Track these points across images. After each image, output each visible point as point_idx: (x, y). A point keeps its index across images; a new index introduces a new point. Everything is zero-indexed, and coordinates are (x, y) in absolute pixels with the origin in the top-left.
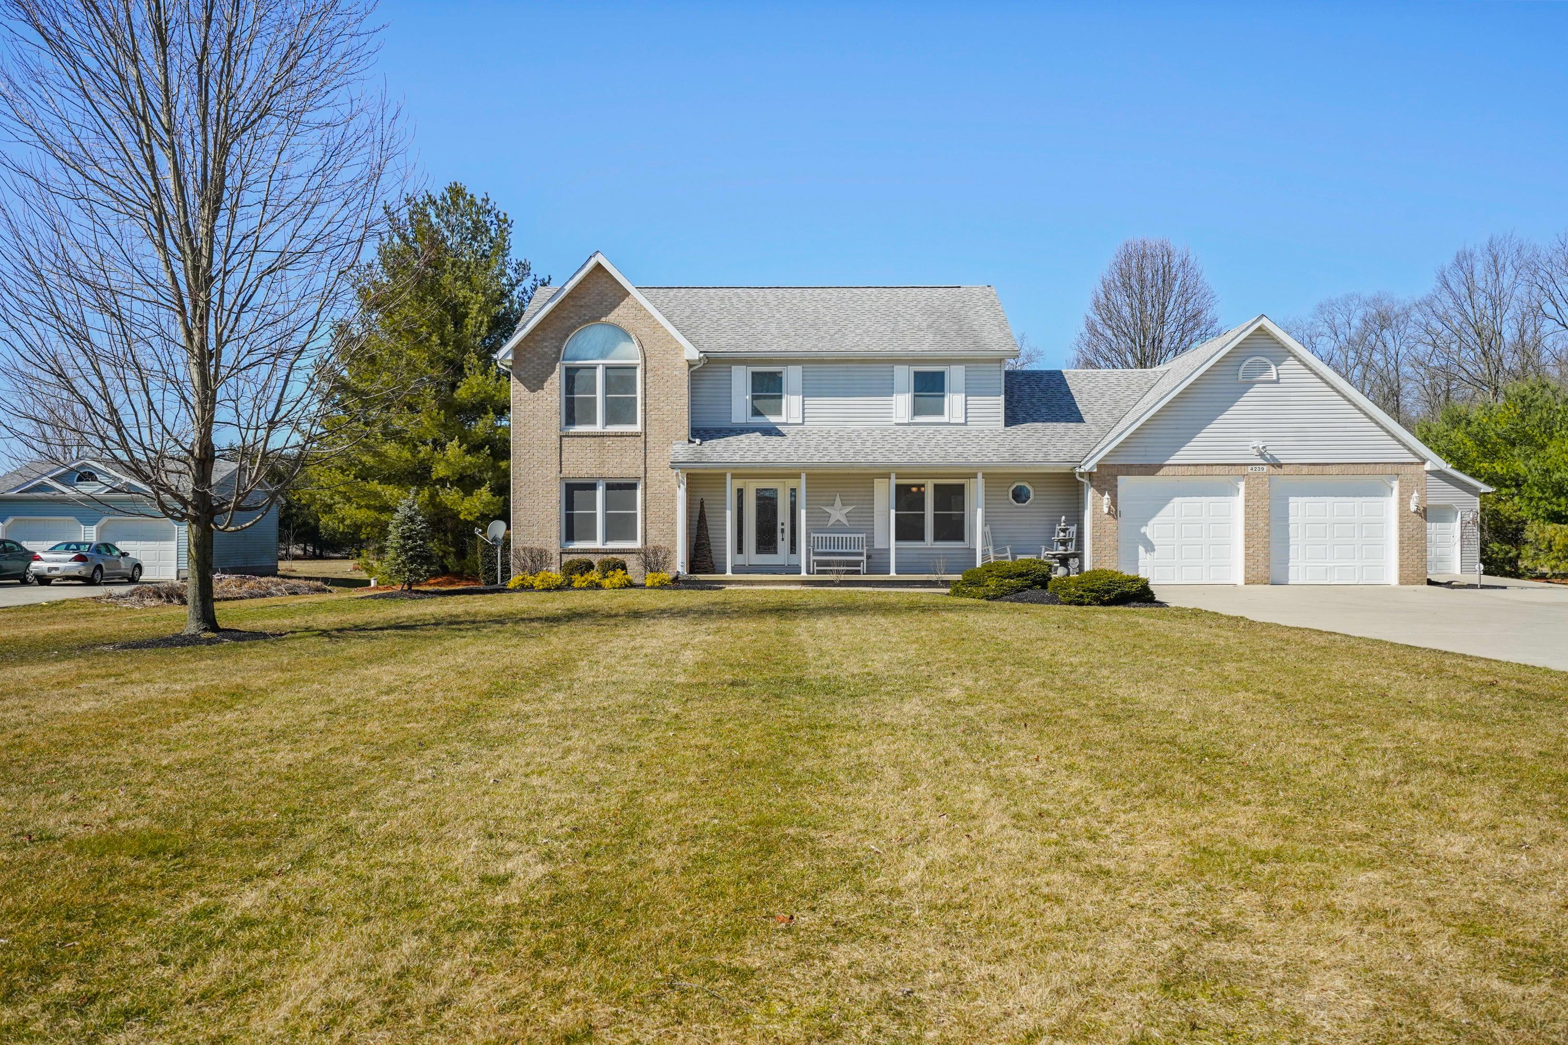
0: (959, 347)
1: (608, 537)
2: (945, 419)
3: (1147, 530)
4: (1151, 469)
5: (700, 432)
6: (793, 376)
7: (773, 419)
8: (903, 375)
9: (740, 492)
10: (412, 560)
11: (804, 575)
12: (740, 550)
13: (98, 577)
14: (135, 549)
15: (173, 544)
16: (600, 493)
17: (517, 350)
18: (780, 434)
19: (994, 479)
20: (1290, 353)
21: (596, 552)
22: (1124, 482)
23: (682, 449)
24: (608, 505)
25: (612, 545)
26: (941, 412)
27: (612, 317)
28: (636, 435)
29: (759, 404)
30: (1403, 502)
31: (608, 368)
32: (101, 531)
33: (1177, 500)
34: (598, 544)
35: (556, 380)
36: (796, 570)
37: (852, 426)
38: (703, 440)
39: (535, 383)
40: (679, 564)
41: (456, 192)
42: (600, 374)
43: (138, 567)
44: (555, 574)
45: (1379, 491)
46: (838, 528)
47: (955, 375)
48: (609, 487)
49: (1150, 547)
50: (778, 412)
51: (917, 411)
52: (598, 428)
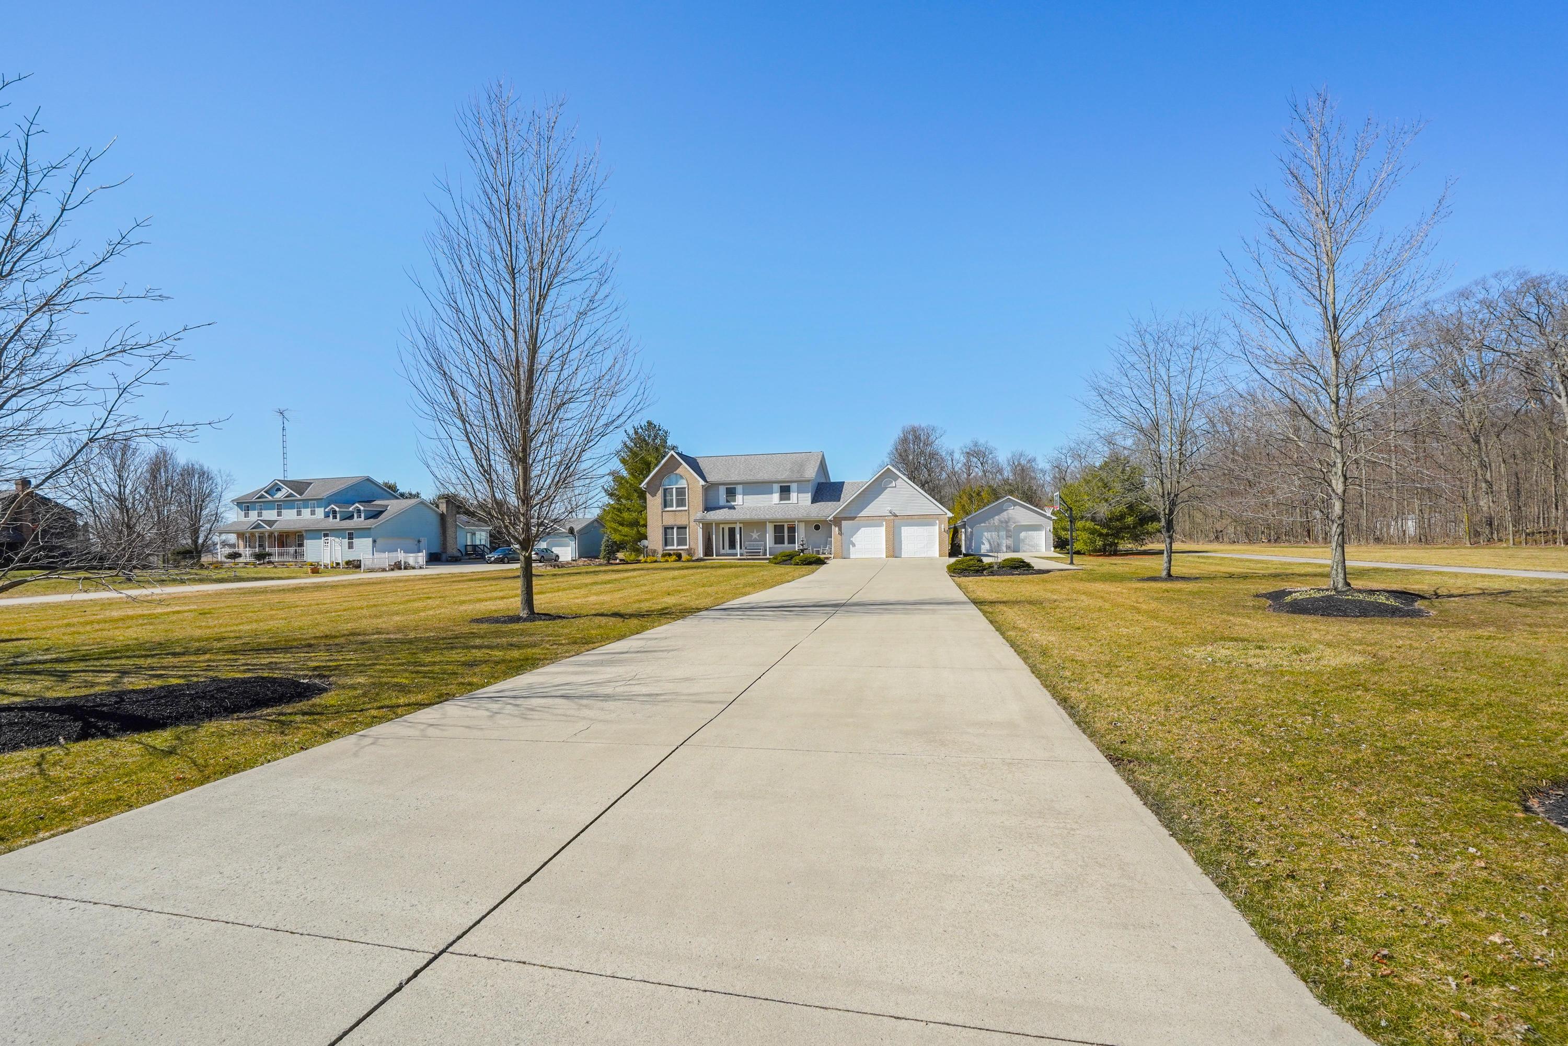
0: (795, 477)
1: (678, 545)
2: (791, 502)
3: (853, 539)
4: (853, 518)
5: (707, 509)
6: (739, 488)
7: (733, 504)
8: (776, 487)
9: (723, 528)
10: (608, 553)
11: (739, 557)
12: (723, 549)
13: (542, 560)
14: (556, 550)
15: (570, 548)
16: (675, 530)
17: (648, 483)
18: (735, 509)
19: (807, 522)
20: (899, 477)
21: (674, 550)
22: (844, 523)
23: (699, 515)
24: (678, 534)
25: (679, 548)
26: (789, 499)
27: (677, 472)
28: (686, 511)
29: (729, 498)
30: (940, 528)
31: (677, 488)
32: (548, 544)
33: (863, 529)
34: (675, 547)
35: (660, 493)
36: (736, 555)
37: (759, 505)
38: (708, 511)
39: (654, 495)
40: (700, 553)
41: (649, 423)
42: (674, 490)
43: (557, 556)
44: (659, 557)
45: (933, 524)
46: (755, 540)
47: (794, 486)
48: (678, 528)
49: (854, 545)
50: (735, 501)
51: (781, 499)
52: (674, 509)
